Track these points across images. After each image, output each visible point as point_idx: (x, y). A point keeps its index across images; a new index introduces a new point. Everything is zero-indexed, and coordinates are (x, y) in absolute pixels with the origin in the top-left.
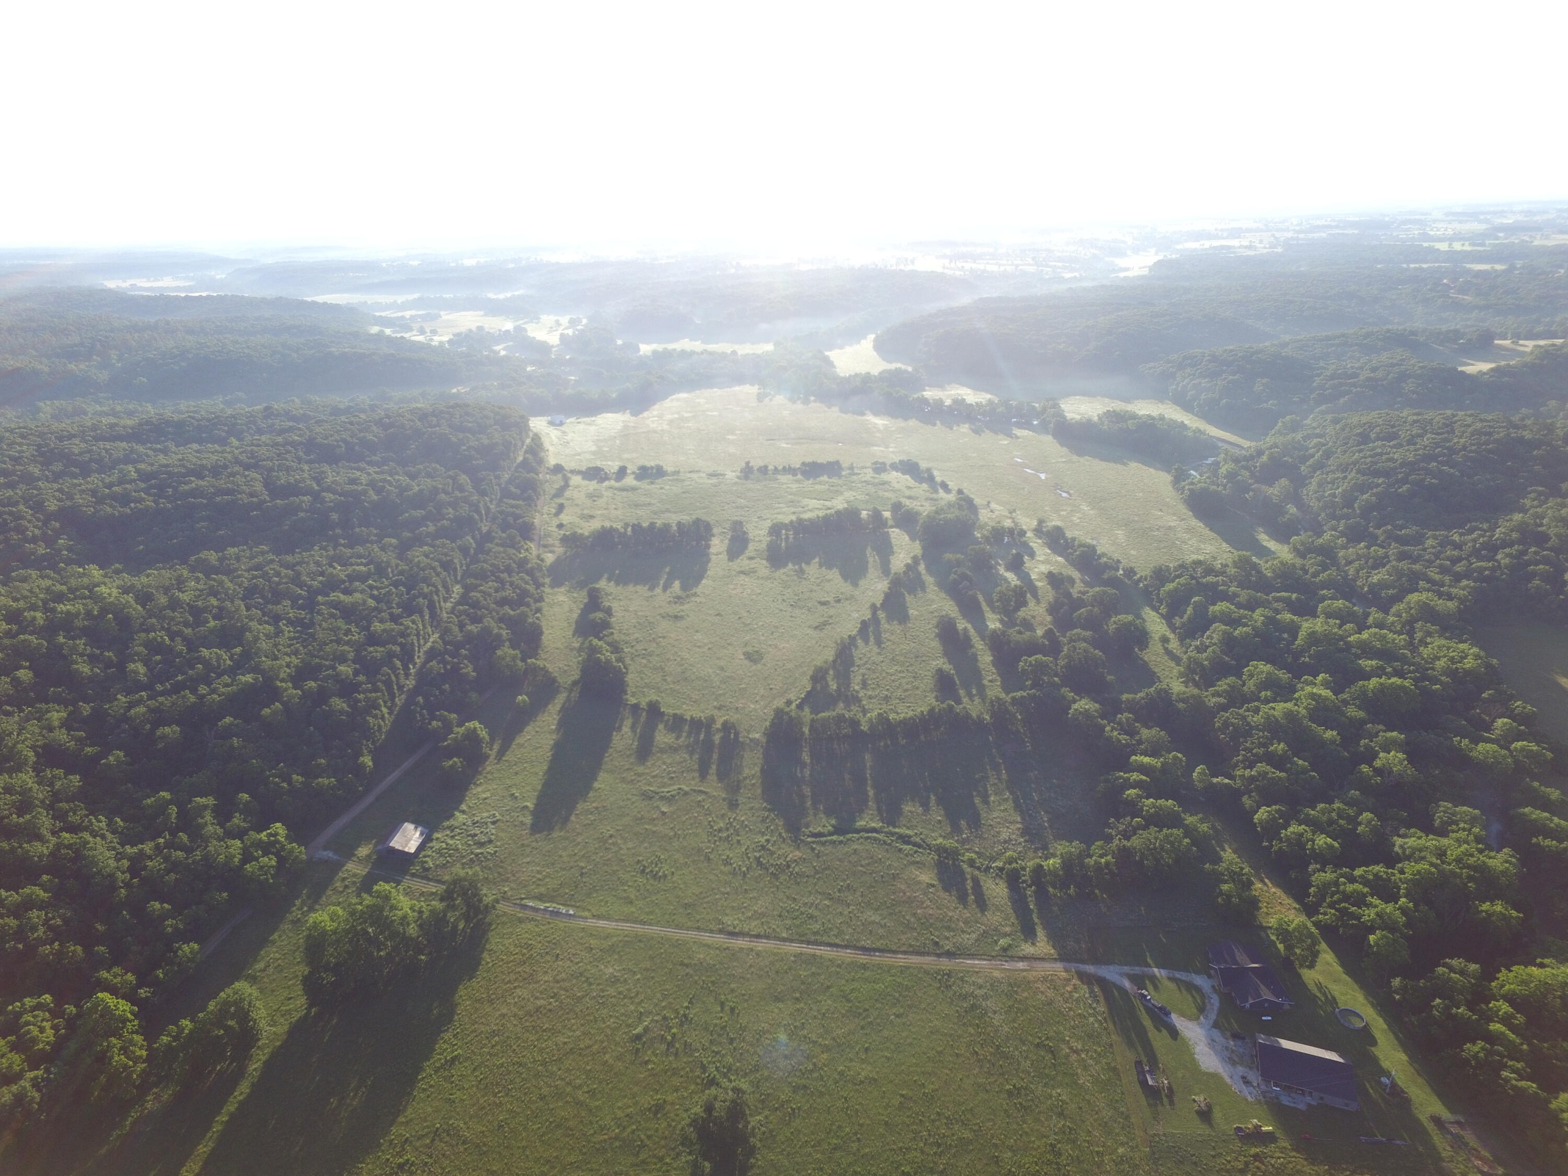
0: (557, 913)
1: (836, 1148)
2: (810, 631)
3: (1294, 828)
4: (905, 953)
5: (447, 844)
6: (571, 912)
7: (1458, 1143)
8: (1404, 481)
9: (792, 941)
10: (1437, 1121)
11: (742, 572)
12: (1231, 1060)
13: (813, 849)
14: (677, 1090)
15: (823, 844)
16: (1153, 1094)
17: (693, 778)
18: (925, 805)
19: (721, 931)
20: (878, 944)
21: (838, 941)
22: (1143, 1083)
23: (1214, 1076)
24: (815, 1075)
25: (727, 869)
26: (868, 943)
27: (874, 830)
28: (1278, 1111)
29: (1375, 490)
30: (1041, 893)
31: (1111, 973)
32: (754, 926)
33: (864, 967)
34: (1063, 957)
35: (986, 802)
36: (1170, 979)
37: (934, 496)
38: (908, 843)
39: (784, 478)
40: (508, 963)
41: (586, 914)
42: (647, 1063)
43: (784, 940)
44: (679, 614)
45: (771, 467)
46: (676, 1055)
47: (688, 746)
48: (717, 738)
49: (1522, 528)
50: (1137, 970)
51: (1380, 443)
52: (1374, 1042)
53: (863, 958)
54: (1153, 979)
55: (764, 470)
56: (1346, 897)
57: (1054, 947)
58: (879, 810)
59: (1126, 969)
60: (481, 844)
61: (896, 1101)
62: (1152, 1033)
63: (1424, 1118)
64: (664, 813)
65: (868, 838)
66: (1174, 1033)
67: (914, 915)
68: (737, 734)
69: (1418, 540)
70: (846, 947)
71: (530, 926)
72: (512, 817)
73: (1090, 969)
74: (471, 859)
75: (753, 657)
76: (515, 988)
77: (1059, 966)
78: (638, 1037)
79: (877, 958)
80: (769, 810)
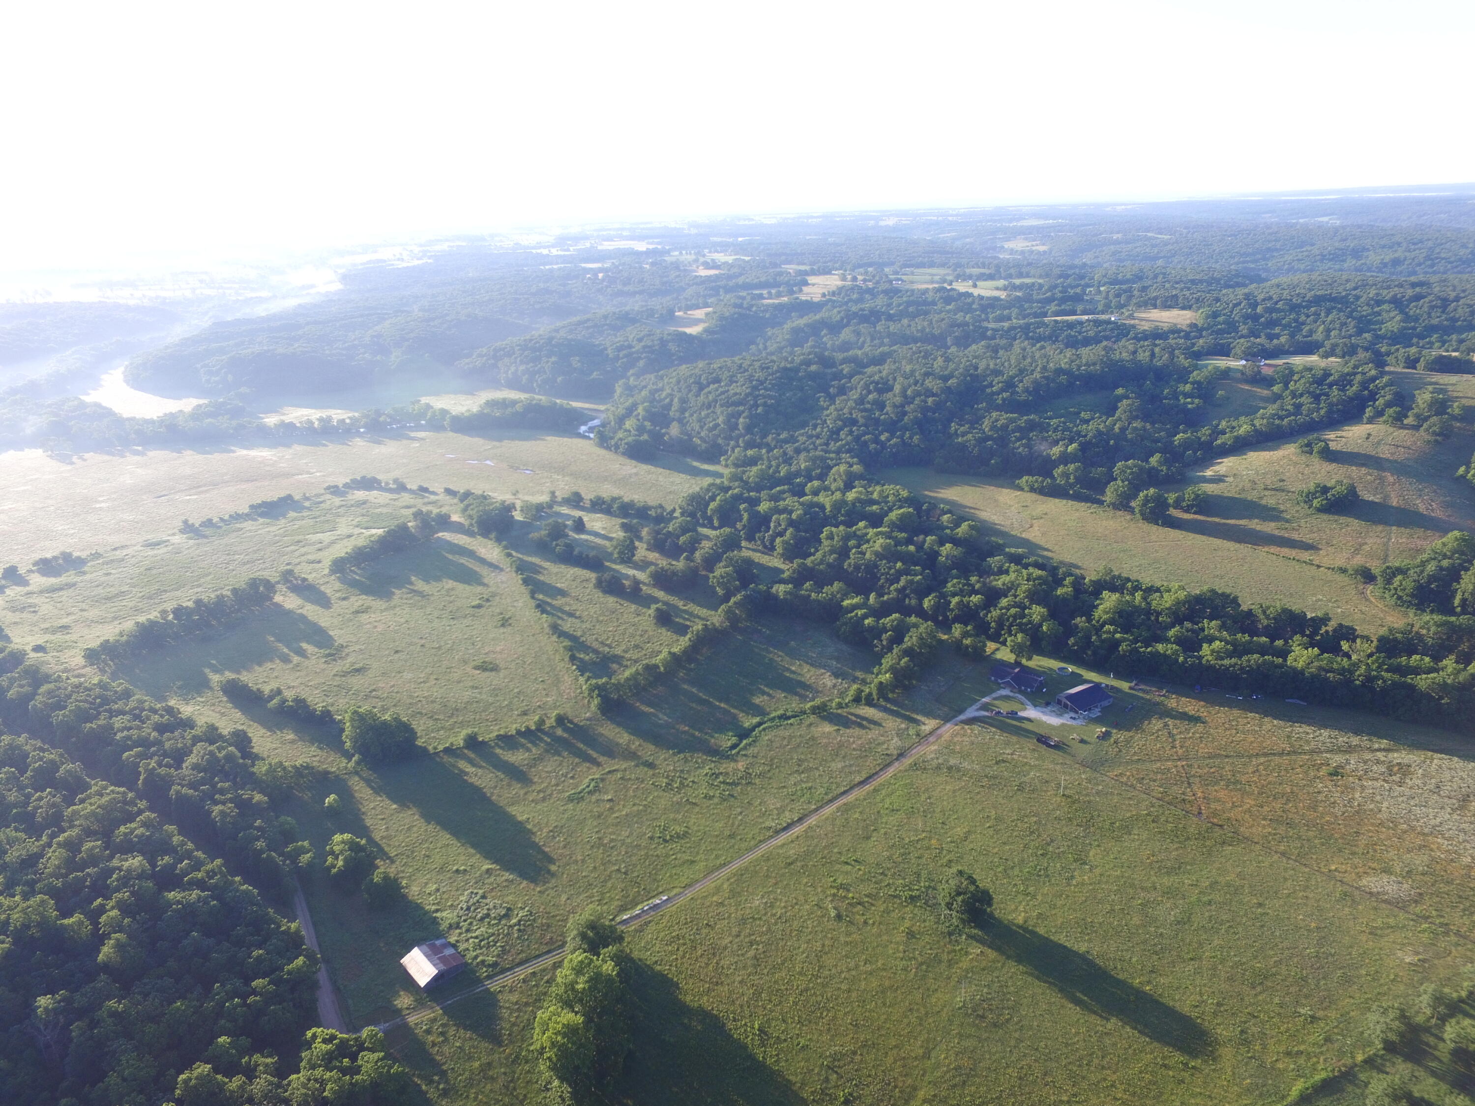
0: (656, 907)
1: (1005, 870)
2: (502, 630)
3: (955, 600)
4: (881, 770)
5: (476, 937)
6: (665, 898)
7: (1144, 691)
8: (756, 406)
9: (821, 807)
10: (1131, 688)
11: (357, 612)
12: (1060, 715)
13: (745, 755)
14: (903, 918)
15: (745, 748)
16: (1057, 747)
17: (589, 768)
18: (764, 693)
19: (777, 832)
20: (864, 775)
21: (843, 789)
22: (1049, 746)
23: (1063, 724)
24: (945, 852)
25: (716, 800)
26: (858, 779)
27: (760, 724)
28: (1098, 721)
29: (744, 415)
30: (887, 700)
31: (971, 713)
32: (787, 817)
33: (875, 790)
34: (947, 719)
35: (794, 672)
36: (995, 699)
37: (426, 500)
38: (789, 718)
39: (248, 525)
40: (683, 957)
41: (675, 891)
42: (865, 922)
43: (816, 810)
44: (357, 666)
45: (215, 520)
46: (872, 905)
47: (547, 751)
48: (559, 732)
49: (839, 418)
50: (978, 705)
51: (712, 386)
52: (1082, 676)
53: (868, 788)
54: (987, 704)
55: (209, 523)
56: (1015, 617)
57: (935, 718)
58: (743, 711)
59: (974, 707)
60: (507, 916)
61: (991, 832)
62: (1023, 725)
63: (1127, 690)
64: (611, 800)
65: (764, 729)
66: (1029, 720)
67: (854, 749)
68: (571, 722)
69: (792, 440)
70: (852, 788)
71: (652, 927)
72: (492, 884)
73: (962, 717)
74: (519, 930)
75: (486, 667)
76: (717, 963)
77: (948, 725)
78: (839, 917)
79: (874, 784)
80: (679, 753)
